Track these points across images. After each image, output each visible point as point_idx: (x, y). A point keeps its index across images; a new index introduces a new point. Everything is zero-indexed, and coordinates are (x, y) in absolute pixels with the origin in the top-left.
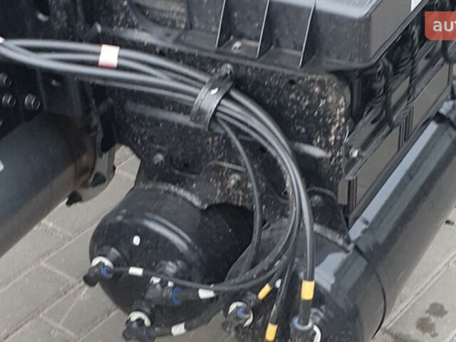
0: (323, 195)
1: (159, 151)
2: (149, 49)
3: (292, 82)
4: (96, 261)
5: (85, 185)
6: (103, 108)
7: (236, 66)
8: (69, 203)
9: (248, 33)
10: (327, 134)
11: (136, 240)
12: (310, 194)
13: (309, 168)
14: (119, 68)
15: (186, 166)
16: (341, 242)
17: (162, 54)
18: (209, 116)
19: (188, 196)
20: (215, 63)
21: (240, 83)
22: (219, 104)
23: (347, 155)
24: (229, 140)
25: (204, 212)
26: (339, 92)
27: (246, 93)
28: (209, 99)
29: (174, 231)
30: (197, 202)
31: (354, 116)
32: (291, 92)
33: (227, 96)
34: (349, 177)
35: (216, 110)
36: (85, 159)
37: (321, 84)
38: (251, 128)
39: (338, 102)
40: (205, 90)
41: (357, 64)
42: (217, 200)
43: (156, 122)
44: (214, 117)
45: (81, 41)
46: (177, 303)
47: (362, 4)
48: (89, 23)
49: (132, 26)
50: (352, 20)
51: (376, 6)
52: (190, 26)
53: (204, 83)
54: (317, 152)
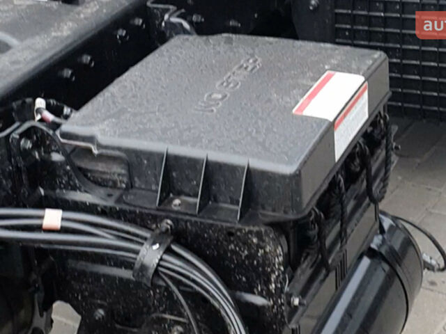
1: (100, 306)
3: (231, 234)
6: (44, 267)
7: (176, 221)
9: (187, 190)
10: (268, 282)
13: (251, 316)
14: (62, 228)
15: (128, 319)
17: (103, 213)
18: (151, 271)
20: (156, 219)
21: (179, 237)
22: (161, 259)
23: (289, 303)
24: (171, 293)
26: (277, 242)
27: (187, 246)
28: (151, 254)
31: (292, 263)
32: (230, 242)
33: (168, 250)
34: (292, 325)
35: (159, 265)
37: (259, 235)
38: (194, 281)
39: (276, 251)
40: (146, 245)
41: (291, 216)
43: (97, 278)
44: (156, 272)
47: (290, 163)
48: (34, 186)
49: (74, 188)
50: (283, 177)
51: (305, 162)
52: (131, 186)
53: (145, 239)
54: (258, 300)
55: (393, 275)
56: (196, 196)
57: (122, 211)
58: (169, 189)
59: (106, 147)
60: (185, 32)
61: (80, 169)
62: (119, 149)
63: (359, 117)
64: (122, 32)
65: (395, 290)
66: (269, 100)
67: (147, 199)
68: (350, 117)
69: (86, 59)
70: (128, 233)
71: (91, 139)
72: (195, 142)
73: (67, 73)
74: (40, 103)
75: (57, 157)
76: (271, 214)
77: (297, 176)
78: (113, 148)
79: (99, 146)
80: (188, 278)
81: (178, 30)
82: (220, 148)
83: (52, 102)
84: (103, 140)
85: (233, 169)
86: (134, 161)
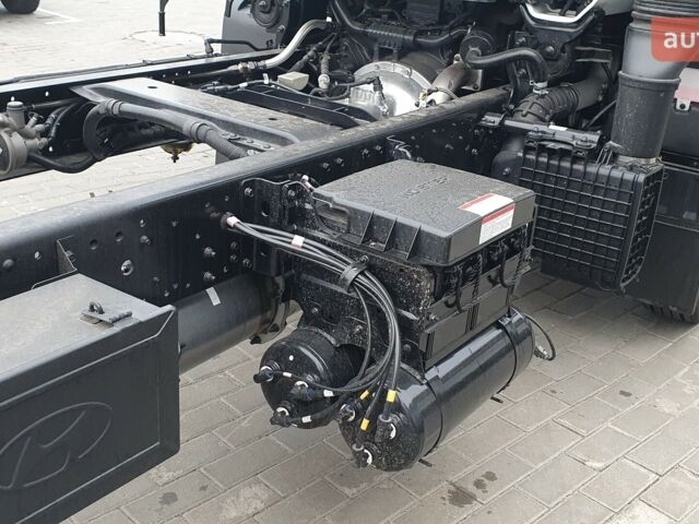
0: (411, 344)
1: (317, 306)
2: (323, 242)
3: (402, 270)
4: (264, 368)
5: (265, 332)
6: (287, 274)
7: (371, 257)
8: (252, 343)
9: (380, 238)
10: (419, 305)
11: (291, 358)
12: (403, 343)
13: (405, 325)
14: (303, 247)
15: (331, 317)
16: (418, 377)
17: (329, 246)
18: (349, 282)
19: (329, 337)
20: (359, 254)
21: (371, 268)
22: (356, 277)
23: (428, 318)
24: (360, 304)
25: (336, 348)
26: (429, 280)
27: (374, 274)
28: (350, 273)
29: (316, 356)
30: (333, 341)
31: (436, 296)
32: (401, 276)
33: (362, 273)
34: (428, 331)
35: (354, 280)
36: (269, 314)
37: (418, 273)
38: (373, 293)
39: (427, 286)
40: (350, 267)
41: (440, 264)
42: (346, 342)
43: (318, 287)
44: (352, 284)
45: (283, 231)
46: (309, 399)
47: (447, 230)
48: (291, 222)
49: (315, 228)
50: (440, 238)
51: (455, 234)
52: (348, 232)
53: (349, 264)
54: (411, 316)
55: (511, 347)
56: (383, 243)
57: (340, 246)
58: (369, 236)
59: (338, 205)
60: (407, 158)
61: (321, 217)
62: (345, 207)
63: (504, 224)
64: (366, 151)
65: (510, 357)
66: (446, 200)
67: (356, 239)
68: (497, 220)
69: (339, 160)
70: (335, 256)
71: (330, 199)
72: (393, 210)
73: (326, 165)
74: (306, 177)
75: (308, 206)
76: (427, 261)
77: (449, 240)
78: (342, 206)
79: (334, 203)
80: (370, 290)
81: (402, 156)
82: (404, 215)
83: (313, 180)
84: (336, 199)
85: (411, 229)
86: (352, 215)
